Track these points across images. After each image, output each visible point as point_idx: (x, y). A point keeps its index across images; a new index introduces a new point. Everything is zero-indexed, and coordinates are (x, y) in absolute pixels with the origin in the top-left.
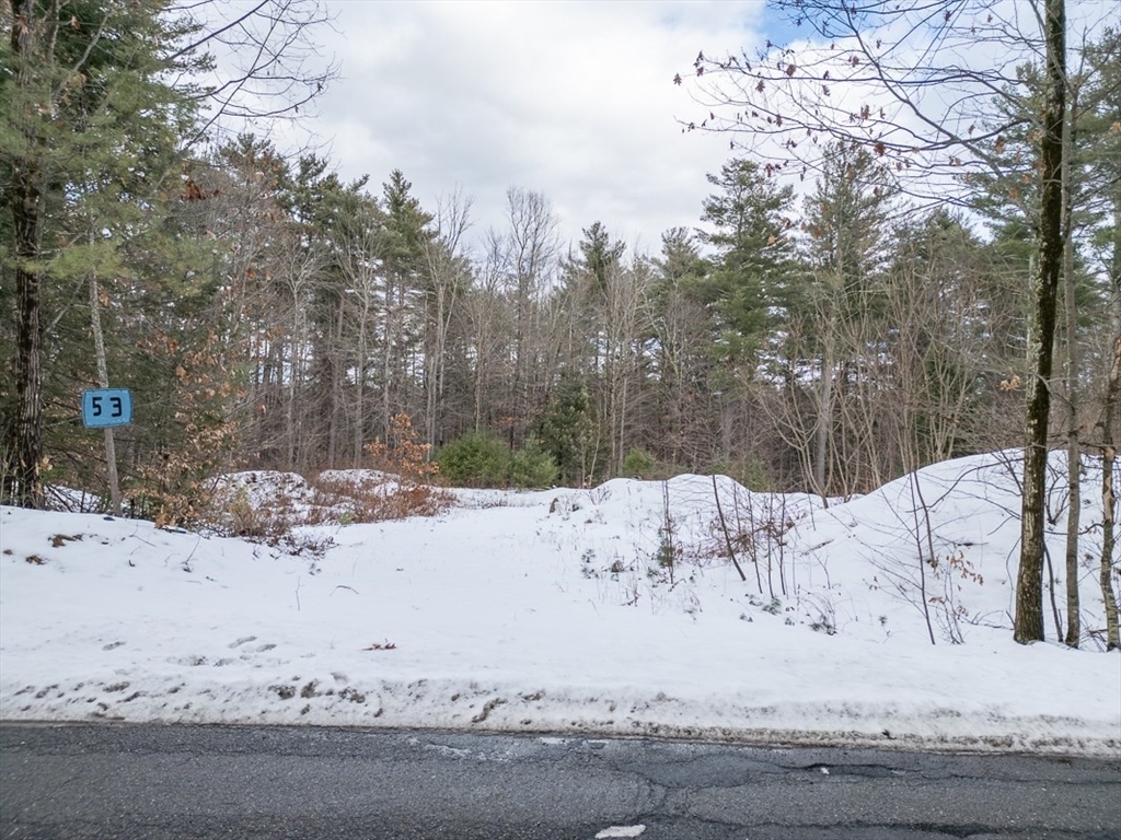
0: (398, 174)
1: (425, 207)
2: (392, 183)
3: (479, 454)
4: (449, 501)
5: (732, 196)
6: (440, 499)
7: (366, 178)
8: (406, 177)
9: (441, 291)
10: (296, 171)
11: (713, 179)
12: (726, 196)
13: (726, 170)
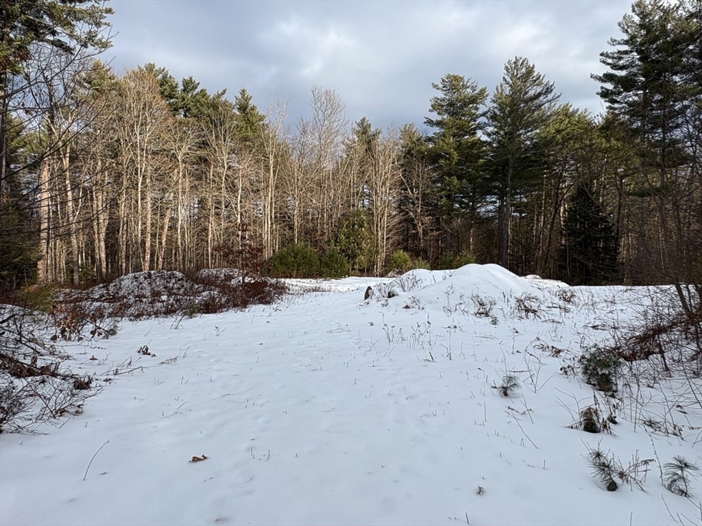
0: (243, 91)
1: (260, 111)
2: (240, 96)
3: (299, 256)
4: (282, 290)
5: (447, 97)
6: (275, 289)
7: (225, 91)
8: (248, 93)
9: (271, 157)
10: (181, 87)
11: (435, 86)
12: (443, 96)
13: (443, 80)
